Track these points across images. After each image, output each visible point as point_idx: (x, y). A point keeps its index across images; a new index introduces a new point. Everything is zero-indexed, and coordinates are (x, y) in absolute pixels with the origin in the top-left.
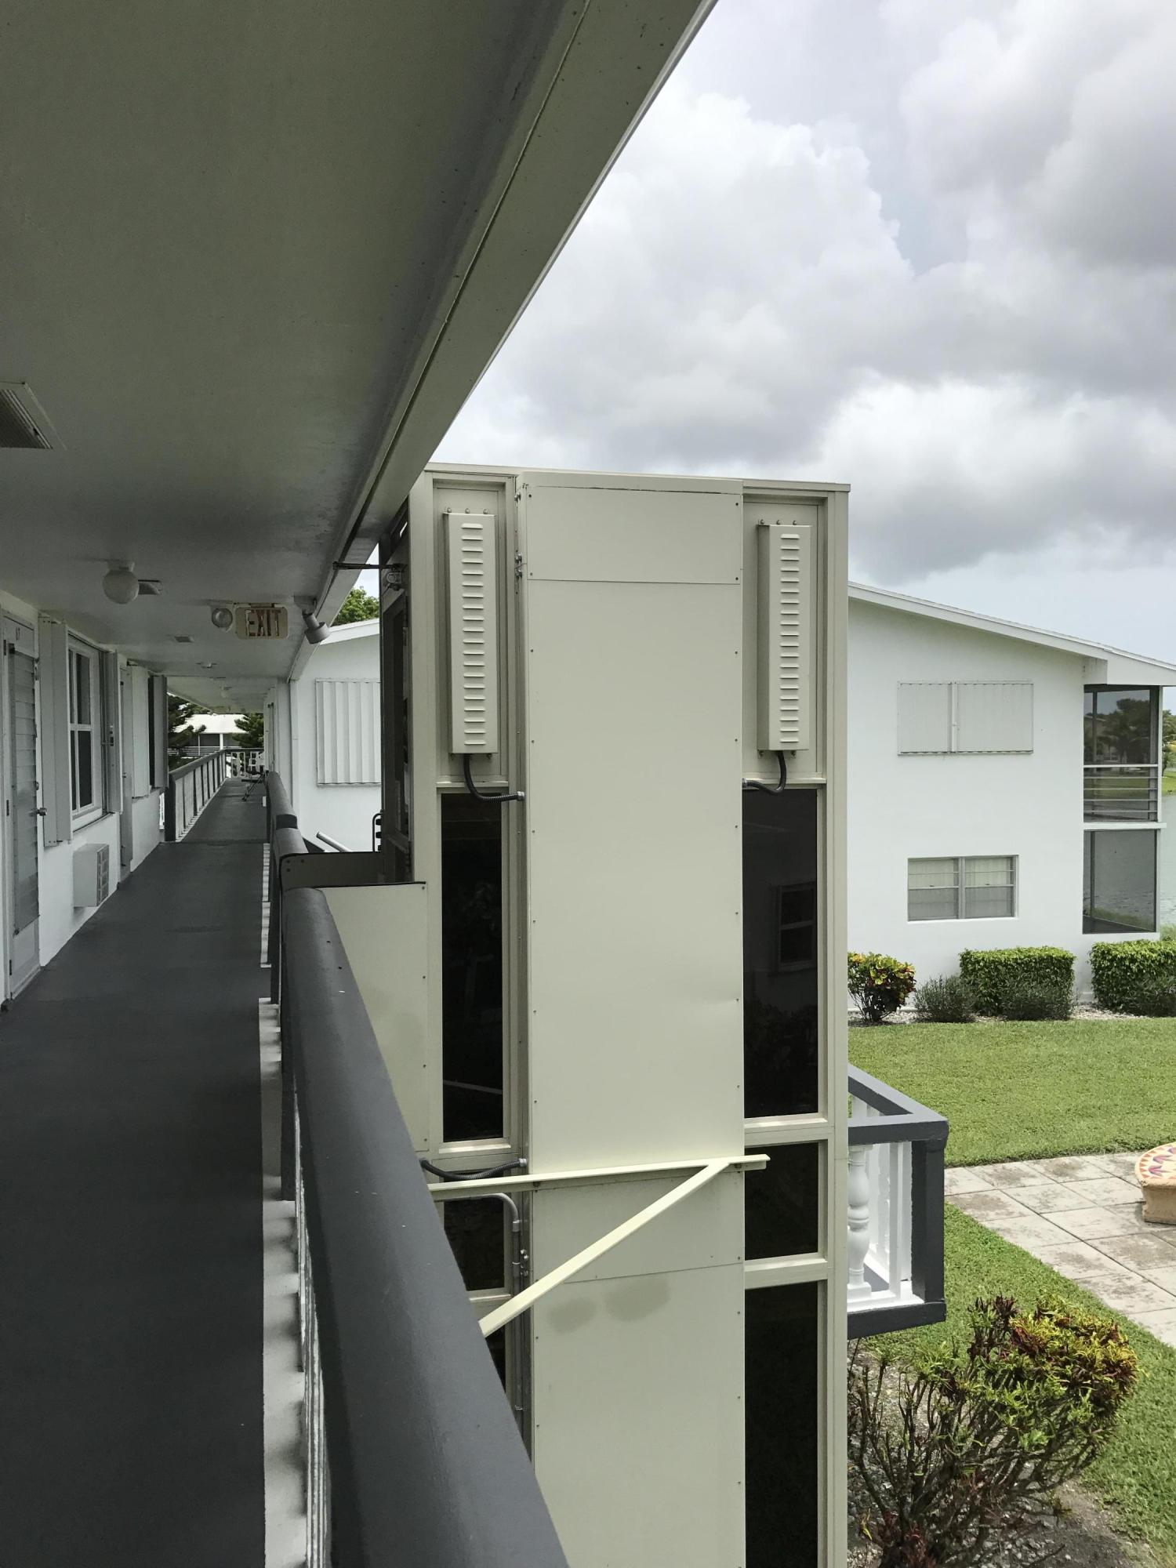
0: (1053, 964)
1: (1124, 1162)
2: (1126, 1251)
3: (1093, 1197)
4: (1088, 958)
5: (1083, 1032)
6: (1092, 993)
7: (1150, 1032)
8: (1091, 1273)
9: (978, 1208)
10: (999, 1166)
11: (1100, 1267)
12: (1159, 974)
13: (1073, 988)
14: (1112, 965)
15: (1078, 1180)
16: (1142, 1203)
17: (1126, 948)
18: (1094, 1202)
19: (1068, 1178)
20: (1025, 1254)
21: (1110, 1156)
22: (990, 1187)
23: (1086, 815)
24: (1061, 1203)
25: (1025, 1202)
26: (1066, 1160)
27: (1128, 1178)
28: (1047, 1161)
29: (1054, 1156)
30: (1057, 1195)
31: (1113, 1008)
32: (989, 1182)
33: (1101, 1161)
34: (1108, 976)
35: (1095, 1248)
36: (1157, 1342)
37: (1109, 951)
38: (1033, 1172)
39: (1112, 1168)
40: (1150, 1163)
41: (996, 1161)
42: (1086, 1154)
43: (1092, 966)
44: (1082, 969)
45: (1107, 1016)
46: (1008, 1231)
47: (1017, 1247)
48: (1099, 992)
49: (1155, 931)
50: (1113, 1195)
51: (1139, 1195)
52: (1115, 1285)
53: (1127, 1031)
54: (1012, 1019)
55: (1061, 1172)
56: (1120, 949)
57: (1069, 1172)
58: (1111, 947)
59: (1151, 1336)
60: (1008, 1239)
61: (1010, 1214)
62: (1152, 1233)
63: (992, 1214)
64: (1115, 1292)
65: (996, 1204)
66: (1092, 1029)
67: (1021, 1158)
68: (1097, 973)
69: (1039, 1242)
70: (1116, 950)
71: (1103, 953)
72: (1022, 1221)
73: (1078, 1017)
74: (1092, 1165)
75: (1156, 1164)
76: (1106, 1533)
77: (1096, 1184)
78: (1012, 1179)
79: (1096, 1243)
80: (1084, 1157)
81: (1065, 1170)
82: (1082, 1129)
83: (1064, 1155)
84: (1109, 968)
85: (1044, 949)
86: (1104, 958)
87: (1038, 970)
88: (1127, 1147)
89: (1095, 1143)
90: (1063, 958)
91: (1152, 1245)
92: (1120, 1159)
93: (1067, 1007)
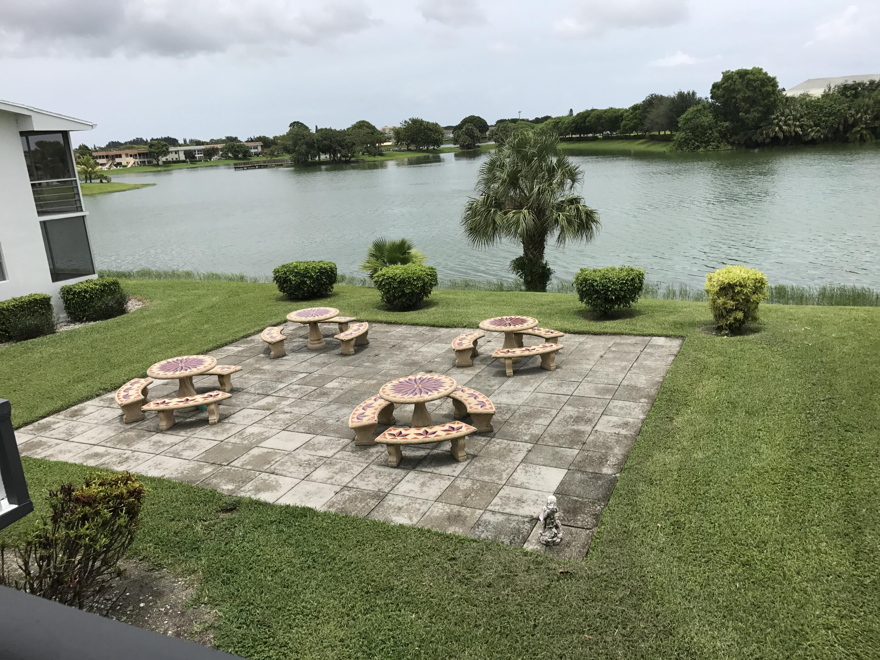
0: (38, 303)
1: (108, 398)
2: (120, 441)
3: (96, 421)
4: (59, 296)
5: (66, 338)
6: (65, 315)
7: (105, 328)
8: (104, 459)
9: (30, 450)
10: (36, 424)
11: (109, 454)
12: (102, 296)
13: (54, 315)
14: (74, 297)
15: (84, 415)
16: (122, 415)
17: (81, 285)
18: (96, 424)
19: (79, 417)
20: (66, 463)
21: (99, 398)
22: (32, 436)
23: (38, 212)
24: (78, 430)
25: (58, 437)
26: (75, 408)
27: (112, 406)
28: (64, 412)
29: (68, 407)
30: (74, 427)
31: (81, 321)
32: (32, 434)
33: (96, 402)
34: (73, 303)
35: (104, 446)
36: (146, 477)
37: (71, 289)
38: (57, 420)
39: (102, 403)
40: (122, 394)
41: (33, 422)
42: (86, 401)
43: (62, 300)
44: (56, 302)
45: (78, 326)
46: (52, 455)
47: (59, 462)
48: (70, 314)
49: (94, 273)
50: (106, 417)
51: (120, 412)
52: (118, 460)
53: (92, 331)
54: (20, 340)
55: (74, 415)
56: (77, 287)
57: (80, 413)
58: (71, 287)
59: (143, 476)
60: (52, 459)
61: (50, 447)
62: (131, 428)
63: (39, 451)
64: (119, 463)
65: (40, 444)
66: (71, 335)
67: (48, 415)
68: (66, 303)
69: (71, 454)
70: (75, 288)
71: (67, 291)
72: (58, 448)
73: (61, 330)
74: (90, 406)
75: (126, 393)
76: (144, 574)
77: (96, 414)
78: (46, 427)
79: (103, 444)
80: (85, 403)
81: (76, 413)
82: (81, 388)
83: (73, 406)
84: (73, 299)
85: (30, 296)
86: (69, 294)
87: (29, 308)
88: (107, 391)
89: (89, 394)
90: (44, 298)
91: (132, 434)
92: (105, 397)
93: (53, 326)
